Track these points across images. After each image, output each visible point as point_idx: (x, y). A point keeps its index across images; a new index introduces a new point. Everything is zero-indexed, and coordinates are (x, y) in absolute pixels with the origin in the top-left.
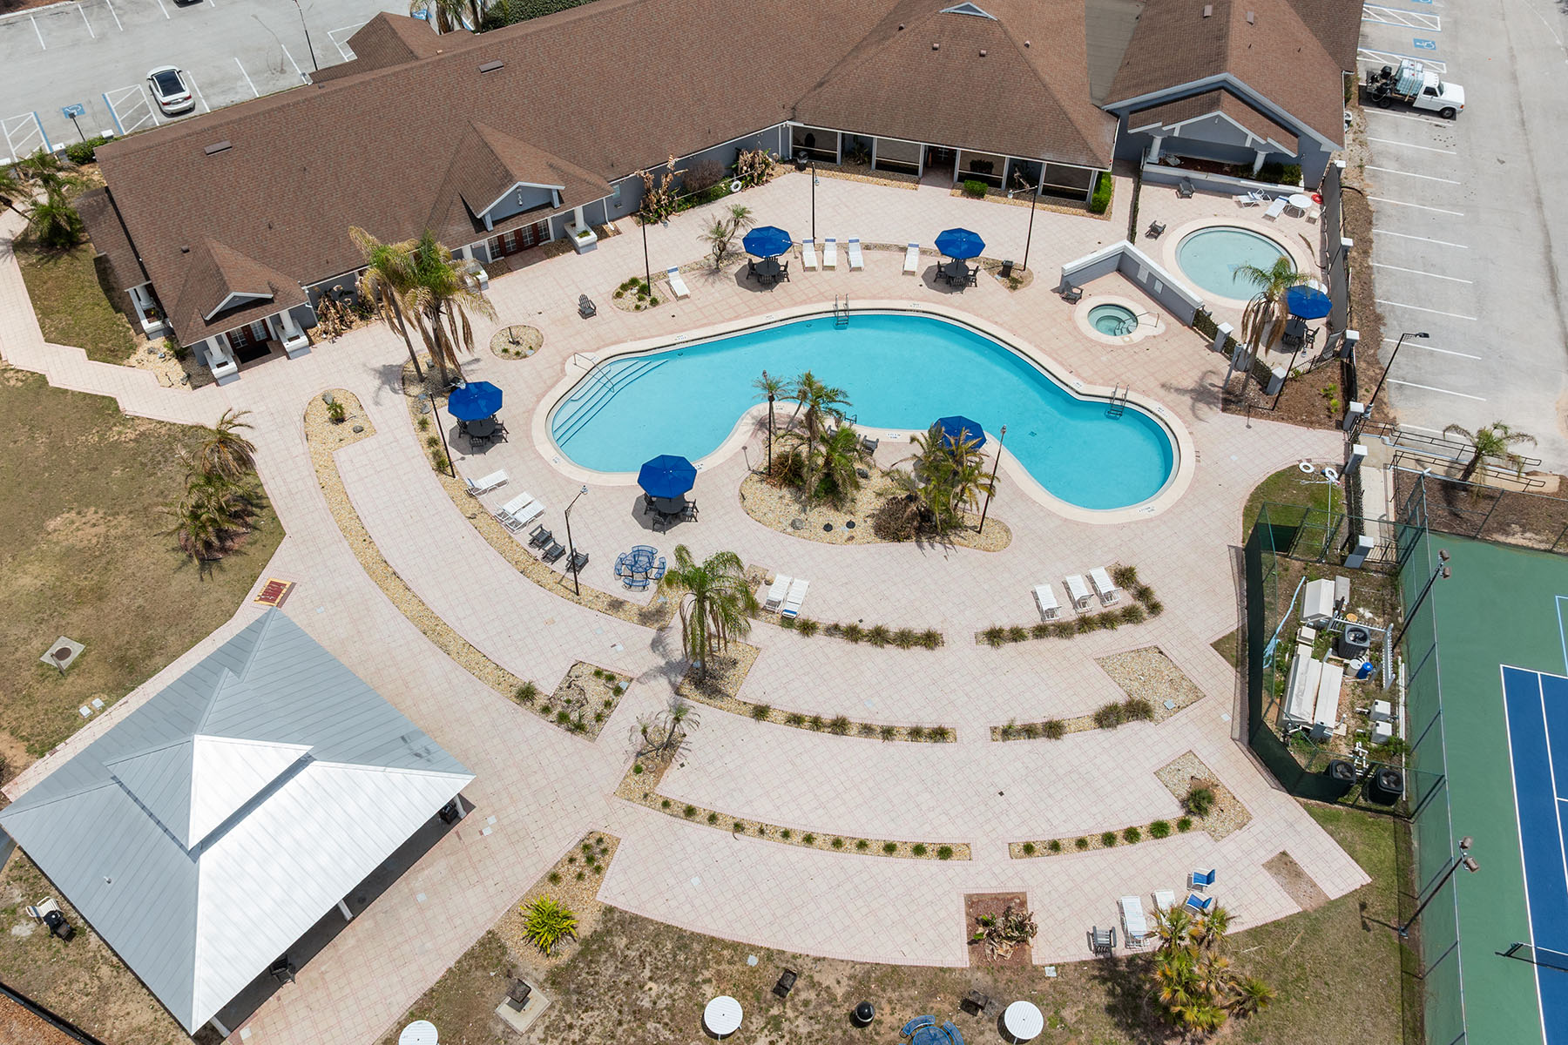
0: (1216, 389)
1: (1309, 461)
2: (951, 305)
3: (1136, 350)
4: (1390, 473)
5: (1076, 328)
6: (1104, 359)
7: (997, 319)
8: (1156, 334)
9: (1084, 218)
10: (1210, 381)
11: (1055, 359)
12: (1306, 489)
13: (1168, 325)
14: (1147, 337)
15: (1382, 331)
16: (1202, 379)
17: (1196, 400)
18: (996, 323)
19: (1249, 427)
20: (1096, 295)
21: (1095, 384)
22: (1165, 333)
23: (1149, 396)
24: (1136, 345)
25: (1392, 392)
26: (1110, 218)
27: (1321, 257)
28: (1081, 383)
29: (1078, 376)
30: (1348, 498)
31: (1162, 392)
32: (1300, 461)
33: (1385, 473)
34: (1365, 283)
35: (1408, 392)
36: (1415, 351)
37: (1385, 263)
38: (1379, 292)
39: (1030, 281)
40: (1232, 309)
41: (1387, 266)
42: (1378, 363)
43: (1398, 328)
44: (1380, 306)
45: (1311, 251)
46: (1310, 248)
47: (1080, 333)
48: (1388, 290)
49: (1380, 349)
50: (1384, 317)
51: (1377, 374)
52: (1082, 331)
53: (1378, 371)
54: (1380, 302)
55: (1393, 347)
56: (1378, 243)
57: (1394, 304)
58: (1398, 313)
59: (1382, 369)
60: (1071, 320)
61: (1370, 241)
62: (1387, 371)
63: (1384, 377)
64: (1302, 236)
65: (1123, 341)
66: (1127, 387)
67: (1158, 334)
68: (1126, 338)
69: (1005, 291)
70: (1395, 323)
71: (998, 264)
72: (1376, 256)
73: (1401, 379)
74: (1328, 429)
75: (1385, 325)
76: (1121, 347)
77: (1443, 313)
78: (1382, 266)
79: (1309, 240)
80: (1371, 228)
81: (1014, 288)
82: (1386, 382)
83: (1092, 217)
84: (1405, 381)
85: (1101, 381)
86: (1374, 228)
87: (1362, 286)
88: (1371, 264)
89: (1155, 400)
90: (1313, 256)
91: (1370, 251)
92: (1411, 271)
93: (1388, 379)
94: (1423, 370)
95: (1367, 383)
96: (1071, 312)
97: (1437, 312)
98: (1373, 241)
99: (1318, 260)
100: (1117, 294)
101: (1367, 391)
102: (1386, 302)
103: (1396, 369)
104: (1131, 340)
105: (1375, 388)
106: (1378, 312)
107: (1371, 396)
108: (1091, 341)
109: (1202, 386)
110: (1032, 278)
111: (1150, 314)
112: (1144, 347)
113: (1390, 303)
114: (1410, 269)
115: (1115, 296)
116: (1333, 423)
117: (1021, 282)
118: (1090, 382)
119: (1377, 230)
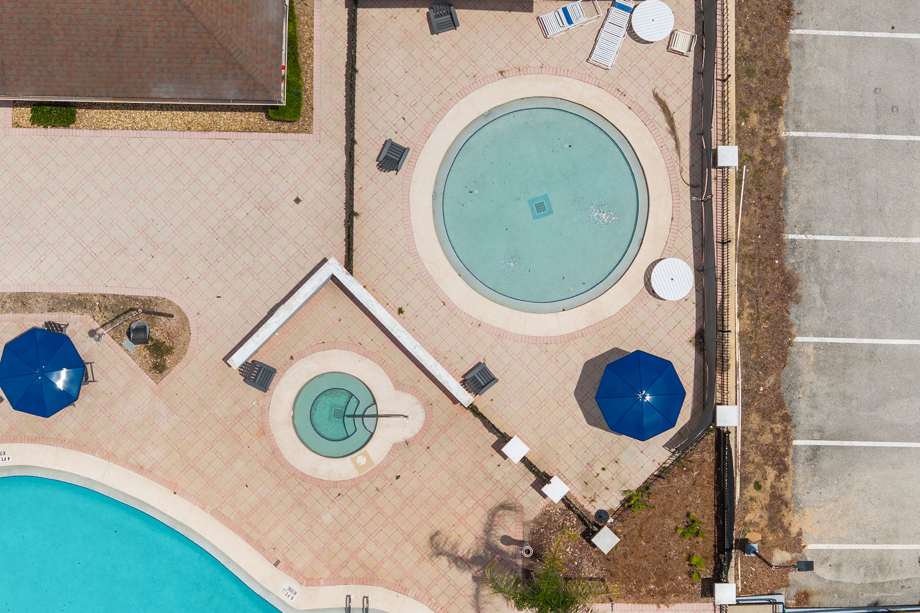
0: (511, 549)
3: (379, 483)
5: (275, 452)
6: (327, 518)
7: (141, 459)
8: (408, 434)
9: (264, 135)
10: (502, 533)
11: (248, 539)
13: (428, 405)
14: (396, 447)
15: (792, 317)
16: (489, 529)
17: (480, 581)
18: (140, 469)
20: (302, 356)
21: (318, 584)
22: (424, 430)
23: (404, 591)
24: (378, 471)
25: (800, 471)
26: (310, 124)
28: (296, 586)
29: (290, 569)
35: (825, 464)
36: (845, 357)
37: (808, 125)
38: (793, 211)
39: (186, 343)
40: (536, 340)
41: (811, 134)
42: (781, 405)
43: (819, 302)
44: (793, 249)
45: (676, 139)
46: (673, 131)
47: (284, 463)
48: (809, 202)
49: (787, 368)
50: (798, 280)
51: (776, 436)
52: (286, 456)
53: (778, 428)
54: (793, 241)
55: (808, 357)
56: (799, 69)
57: (818, 237)
58: (824, 261)
59: (786, 419)
60: (264, 433)
61: (786, 68)
62: (794, 421)
63: (788, 439)
64: (656, 96)
65: (358, 467)
66: (370, 578)
67: (412, 435)
68: (360, 458)
69: (146, 380)
70: (816, 289)
71: (125, 304)
72: (794, 110)
73: (816, 435)
74: (690, 600)
75: (798, 300)
76: (354, 483)
77: (901, 240)
78: (802, 134)
79: (672, 108)
80: (788, 27)
81: (159, 369)
82: (791, 451)
83: (278, 130)
84: (821, 438)
85: (326, 574)
86: (794, 24)
87: (763, 207)
88: (783, 135)
89: (416, 598)
90: (679, 153)
91: (784, 98)
92: (854, 136)
93: (795, 443)
94: (854, 403)
95: (759, 466)
96: (264, 411)
97: (889, 240)
98: (790, 68)
99: (686, 162)
100: (336, 345)
101: (758, 486)
102: (803, 237)
103: (809, 410)
104: (369, 461)
105: (772, 473)
106: (789, 268)
107: (763, 497)
108: (304, 477)
109: (489, 546)
110: (187, 334)
111: (398, 385)
112: (391, 475)
113: (811, 237)
114: (851, 131)
115: (335, 351)
116: (698, 587)
117: (169, 350)
118: (309, 580)
119: (798, 31)
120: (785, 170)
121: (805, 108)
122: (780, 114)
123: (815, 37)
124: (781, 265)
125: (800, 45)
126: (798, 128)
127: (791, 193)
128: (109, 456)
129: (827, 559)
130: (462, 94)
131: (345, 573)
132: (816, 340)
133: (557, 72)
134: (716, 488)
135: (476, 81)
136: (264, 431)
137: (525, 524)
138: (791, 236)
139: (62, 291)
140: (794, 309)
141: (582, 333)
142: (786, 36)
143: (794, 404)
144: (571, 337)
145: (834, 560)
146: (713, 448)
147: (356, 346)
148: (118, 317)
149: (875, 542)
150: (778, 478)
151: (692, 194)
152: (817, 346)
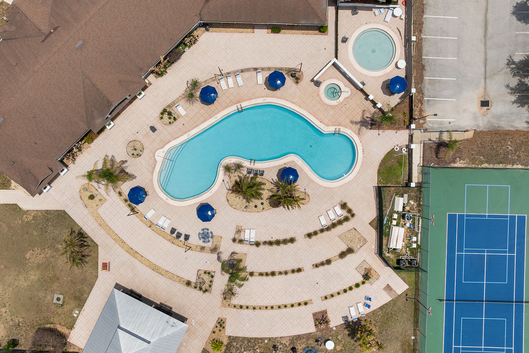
0: (368, 119)
1: (397, 145)
2: (277, 97)
3: (342, 106)
4: (422, 145)
5: (321, 99)
6: (331, 113)
7: (294, 101)
9: (318, 36)
10: (366, 116)
11: (315, 117)
12: (396, 158)
13: (352, 90)
14: (345, 98)
15: (424, 73)
16: (363, 115)
17: (361, 126)
18: (293, 103)
19: (379, 135)
20: (326, 80)
22: (351, 95)
23: (347, 127)
24: (342, 103)
25: (425, 104)
26: (328, 34)
27: (404, 39)
28: (325, 126)
29: (323, 123)
30: (409, 159)
31: (351, 125)
32: (395, 146)
33: (421, 145)
34: (419, 49)
35: (430, 103)
36: (434, 82)
37: (427, 35)
38: (424, 52)
39: (303, 78)
40: (373, 77)
41: (428, 37)
42: (422, 91)
43: (429, 70)
44: (424, 60)
45: (401, 37)
46: (401, 35)
47: (323, 102)
48: (427, 50)
49: (423, 84)
50: (425, 66)
51: (421, 97)
52: (323, 100)
53: (421, 95)
54: (424, 58)
55: (427, 81)
56: (425, 24)
57: (429, 57)
58: (430, 62)
59: (423, 94)
60: (318, 96)
61: (423, 23)
62: (424, 94)
63: (423, 98)
64: (397, 28)
65: (337, 103)
66: (340, 125)
67: (348, 96)
68: (338, 101)
69: (295, 85)
70: (429, 68)
71: (290, 70)
72: (424, 32)
73: (429, 97)
74: (404, 130)
75: (425, 70)
76: (337, 106)
77: (446, 58)
78: (426, 37)
79: (400, 31)
80: (423, 15)
81: (297, 83)
82: (424, 100)
83: (321, 34)
84: (430, 98)
85: (331, 124)
86: (424, 15)
87: (418, 51)
88: (422, 37)
89: (349, 129)
90: (402, 40)
91: (422, 29)
92: (436, 37)
93: (424, 99)
94: (436, 91)
95: (417, 103)
96: (318, 91)
97: (443, 58)
98: (424, 23)
99: (403, 42)
100: (333, 78)
101: (417, 107)
102: (426, 57)
103: (427, 92)
104: (340, 101)
105: (420, 105)
106: (423, 63)
107: (418, 109)
108: (326, 104)
109: (363, 119)
110: (303, 76)
111: (345, 86)
112: (344, 104)
113: (428, 57)
114: (436, 36)
115: (333, 79)
116: (406, 127)
117: (299, 79)
118: (328, 125)
119: (425, 16)
120: (422, 44)
121: (426, 32)
122: (422, 32)
123: (429, 17)
124: (422, 63)
125: (425, 19)
126: (425, 35)
127: (424, 48)
128: (287, 100)
129: (431, 122)
130: (358, 27)
131: (335, 124)
132: (429, 78)
133: (377, 23)
134: (409, 107)
135: (361, 25)
136: (318, 95)
137: (371, 114)
138: (424, 57)
139: (277, 67)
140: (424, 72)
141: (382, 76)
142: (423, 17)
143: (424, 91)
144: (380, 77)
145: (432, 122)
146: (408, 99)
147: (337, 78)
148: (289, 72)
149: (440, 119)
150: (421, 105)
151: (405, 48)
152: (429, 79)
